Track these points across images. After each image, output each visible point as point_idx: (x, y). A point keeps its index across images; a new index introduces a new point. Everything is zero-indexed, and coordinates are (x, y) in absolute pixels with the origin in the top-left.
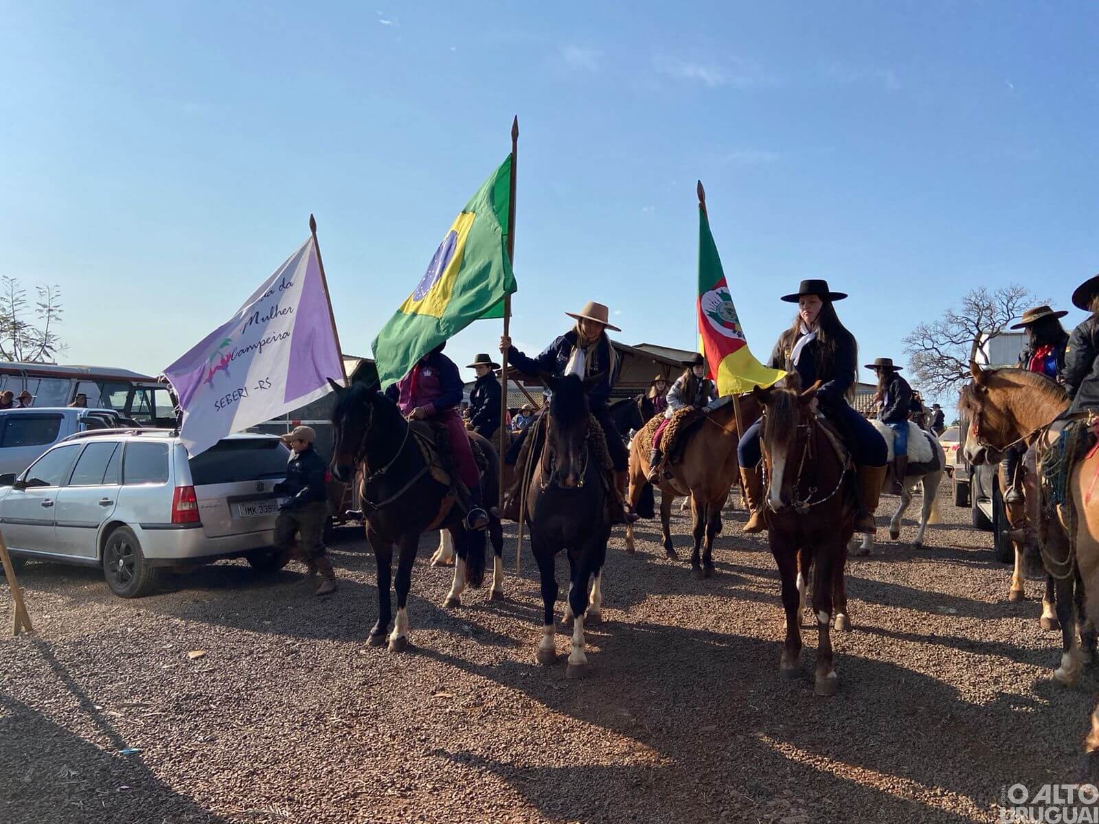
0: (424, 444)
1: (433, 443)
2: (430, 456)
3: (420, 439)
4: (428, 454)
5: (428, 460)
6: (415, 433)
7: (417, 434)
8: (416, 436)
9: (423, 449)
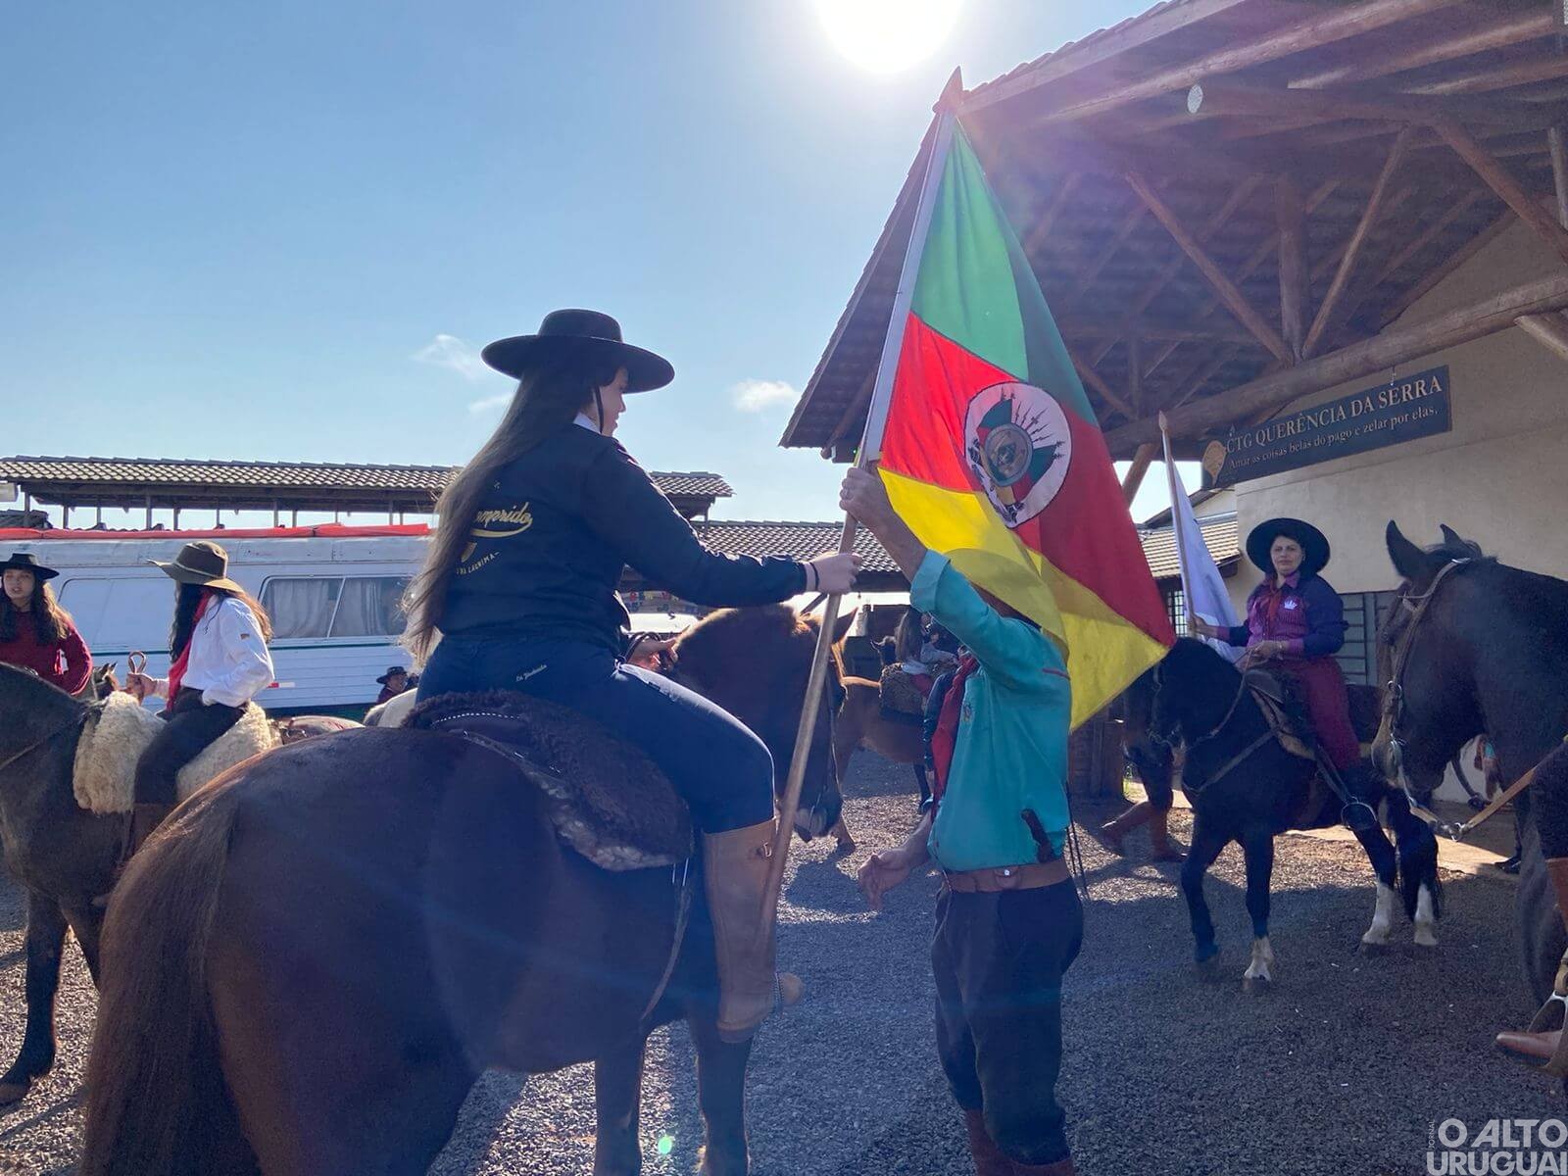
0: (1267, 703)
1: (1279, 701)
2: (1276, 719)
3: (1261, 697)
4: (1273, 715)
5: (1273, 724)
6: (1254, 689)
7: (1257, 691)
8: (1255, 694)
9: (1265, 710)
